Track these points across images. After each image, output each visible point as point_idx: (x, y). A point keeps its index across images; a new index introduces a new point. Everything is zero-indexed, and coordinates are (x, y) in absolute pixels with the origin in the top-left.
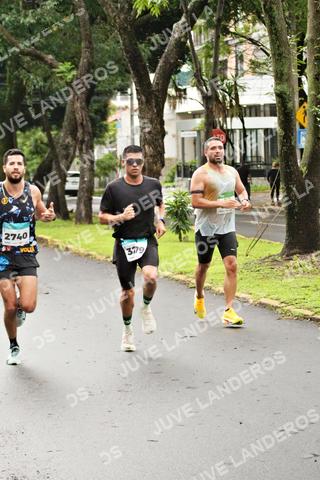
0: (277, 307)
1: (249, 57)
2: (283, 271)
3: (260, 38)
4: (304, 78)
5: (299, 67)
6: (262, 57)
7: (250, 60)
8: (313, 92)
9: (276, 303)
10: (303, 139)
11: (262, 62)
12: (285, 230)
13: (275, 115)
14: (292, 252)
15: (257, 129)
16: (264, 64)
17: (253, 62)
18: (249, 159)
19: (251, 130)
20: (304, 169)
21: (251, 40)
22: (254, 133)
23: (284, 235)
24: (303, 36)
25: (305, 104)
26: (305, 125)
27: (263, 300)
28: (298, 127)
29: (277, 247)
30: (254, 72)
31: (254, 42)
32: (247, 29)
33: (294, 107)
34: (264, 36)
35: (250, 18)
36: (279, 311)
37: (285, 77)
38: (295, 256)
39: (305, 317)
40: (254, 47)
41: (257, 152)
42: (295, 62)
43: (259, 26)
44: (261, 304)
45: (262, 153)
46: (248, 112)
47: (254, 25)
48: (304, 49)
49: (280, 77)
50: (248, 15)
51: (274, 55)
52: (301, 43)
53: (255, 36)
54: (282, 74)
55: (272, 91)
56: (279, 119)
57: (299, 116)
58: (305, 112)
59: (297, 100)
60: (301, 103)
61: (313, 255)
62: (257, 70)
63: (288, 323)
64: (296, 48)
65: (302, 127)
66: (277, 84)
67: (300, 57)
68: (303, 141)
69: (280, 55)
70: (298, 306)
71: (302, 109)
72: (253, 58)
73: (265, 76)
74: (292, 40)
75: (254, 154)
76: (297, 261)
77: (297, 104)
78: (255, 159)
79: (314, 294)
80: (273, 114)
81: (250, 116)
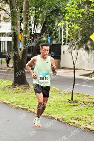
0: (10, 104)
1: (3, 16)
2: (12, 91)
3: (7, 9)
4: (22, 24)
5: (20, 21)
6: (7, 16)
7: (3, 17)
8: (25, 29)
9: (9, 103)
10: (21, 45)
11: (7, 18)
12: (13, 77)
13: (11, 37)
14: (16, 85)
15: (5, 41)
16: (8, 18)
17: (4, 18)
18: (2, 52)
19: (3, 41)
20: (21, 56)
21: (4, 10)
22: (4, 43)
23: (13, 79)
24: (22, 10)
25: (22, 33)
26: (22, 40)
27: (5, 101)
28: (19, 41)
29: (11, 83)
30: (5, 21)
31: (5, 11)
32: (2, 6)
33: (18, 34)
34: (8, 9)
35: (4, 2)
36: (10, 105)
37: (15, 24)
38: (17, 86)
39: (19, 108)
40: (5, 12)
41: (5, 49)
42: (19, 18)
43: (7, 5)
44: (4, 102)
45: (6, 50)
46: (2, 35)
47: (5, 5)
48: (22, 14)
49: (13, 24)
50: (3, 1)
51: (11, 16)
52: (21, 12)
53: (5, 9)
54: (14, 23)
55: (11, 28)
56: (13, 38)
57: (20, 37)
58: (22, 36)
59: (19, 32)
60: (21, 33)
61: (23, 86)
62: (6, 20)
63: (13, 109)
64: (19, 14)
65: (21, 41)
66: (12, 26)
67: (21, 17)
68: (21, 46)
69: (14, 16)
70: (17, 104)
71: (21, 35)
72: (4, 16)
73: (8, 23)
74: (18, 11)
75: (4, 50)
76: (17, 88)
77: (19, 33)
78: (4, 52)
79: (23, 99)
80: (11, 36)
81: (3, 36)
